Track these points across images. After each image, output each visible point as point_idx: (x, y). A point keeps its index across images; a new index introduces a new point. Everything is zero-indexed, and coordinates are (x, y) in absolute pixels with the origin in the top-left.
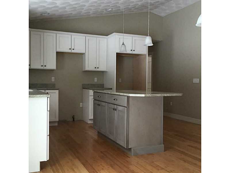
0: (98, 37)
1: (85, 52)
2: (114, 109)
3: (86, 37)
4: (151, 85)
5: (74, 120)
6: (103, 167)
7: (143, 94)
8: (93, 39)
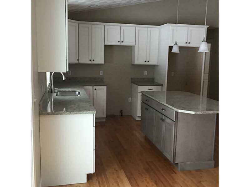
0: (149, 27)
1: (134, 44)
2: (162, 119)
3: (137, 28)
4: (207, 82)
5: (122, 115)
6: (148, 183)
7: (193, 111)
8: (144, 30)
